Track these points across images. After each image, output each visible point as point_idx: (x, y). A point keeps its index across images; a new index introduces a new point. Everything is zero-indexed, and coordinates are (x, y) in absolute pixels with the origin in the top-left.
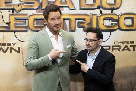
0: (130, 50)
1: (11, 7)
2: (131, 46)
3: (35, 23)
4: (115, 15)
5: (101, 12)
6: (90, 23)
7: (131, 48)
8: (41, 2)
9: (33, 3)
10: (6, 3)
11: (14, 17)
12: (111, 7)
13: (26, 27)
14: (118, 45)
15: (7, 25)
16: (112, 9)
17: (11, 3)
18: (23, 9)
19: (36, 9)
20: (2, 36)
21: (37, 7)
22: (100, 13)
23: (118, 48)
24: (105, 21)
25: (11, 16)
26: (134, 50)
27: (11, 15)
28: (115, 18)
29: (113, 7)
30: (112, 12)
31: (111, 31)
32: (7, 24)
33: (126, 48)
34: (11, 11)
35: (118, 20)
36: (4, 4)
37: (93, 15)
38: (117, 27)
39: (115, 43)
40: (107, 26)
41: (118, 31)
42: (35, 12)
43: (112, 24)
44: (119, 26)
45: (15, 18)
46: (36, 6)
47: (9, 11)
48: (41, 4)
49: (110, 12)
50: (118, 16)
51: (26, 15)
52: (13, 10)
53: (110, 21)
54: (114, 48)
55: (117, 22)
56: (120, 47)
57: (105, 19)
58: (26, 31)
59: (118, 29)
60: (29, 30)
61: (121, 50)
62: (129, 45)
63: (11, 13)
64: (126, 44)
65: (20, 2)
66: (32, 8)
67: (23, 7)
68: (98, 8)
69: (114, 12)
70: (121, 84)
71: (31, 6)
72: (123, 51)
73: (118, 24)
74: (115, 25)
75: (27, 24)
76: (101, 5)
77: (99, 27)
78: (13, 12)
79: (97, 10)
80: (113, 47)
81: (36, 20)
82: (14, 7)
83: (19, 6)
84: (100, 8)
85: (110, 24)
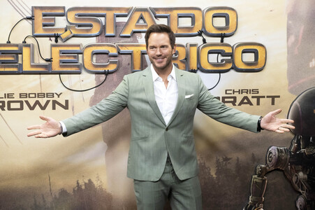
0: (251, 104)
1: (53, 33)
2: (253, 97)
3: (94, 59)
4: (228, 45)
5: (204, 41)
6: (186, 59)
7: (254, 101)
8: (104, 24)
9: (91, 26)
10: (44, 25)
11: (58, 49)
12: (220, 32)
13: (78, 66)
14: (232, 95)
15: (47, 63)
16: (223, 36)
17: (53, 25)
18: (73, 36)
19: (96, 36)
20: (38, 82)
21: (97, 33)
22: (202, 43)
23: (232, 100)
24: (210, 55)
25: (53, 48)
26: (258, 104)
27: (53, 46)
28: (227, 51)
29: (223, 32)
30: (222, 41)
31: (220, 72)
32: (47, 60)
33: (246, 101)
34: (53, 39)
35: (231, 55)
36: (41, 27)
37: (191, 45)
38: (230, 66)
39: (228, 92)
40: (214, 65)
41: (232, 72)
42: (93, 41)
43: (222, 61)
44: (234, 63)
45: (60, 51)
46: (96, 30)
47: (50, 40)
48: (104, 28)
49: (218, 40)
50: (232, 48)
51: (78, 46)
52: (57, 37)
53: (220, 55)
54: (226, 100)
55: (230, 58)
56: (235, 98)
57: (210, 52)
58: (79, 73)
59: (232, 68)
60: (83, 72)
61: (237, 103)
62: (250, 96)
63: (53, 42)
64: (245, 94)
65: (68, 25)
66: (89, 34)
67: (74, 33)
68: (200, 34)
69: (226, 40)
70: (238, 160)
71: (88, 31)
72: (240, 105)
73: (232, 61)
74: (228, 62)
75: (80, 61)
76: (203, 30)
77: (200, 65)
78: (56, 41)
79: (198, 37)
80: (224, 98)
81: (96, 54)
82: (59, 33)
83: (66, 31)
84: (203, 35)
85: (220, 61)
